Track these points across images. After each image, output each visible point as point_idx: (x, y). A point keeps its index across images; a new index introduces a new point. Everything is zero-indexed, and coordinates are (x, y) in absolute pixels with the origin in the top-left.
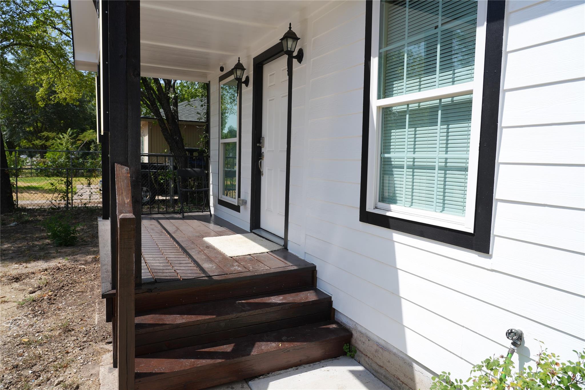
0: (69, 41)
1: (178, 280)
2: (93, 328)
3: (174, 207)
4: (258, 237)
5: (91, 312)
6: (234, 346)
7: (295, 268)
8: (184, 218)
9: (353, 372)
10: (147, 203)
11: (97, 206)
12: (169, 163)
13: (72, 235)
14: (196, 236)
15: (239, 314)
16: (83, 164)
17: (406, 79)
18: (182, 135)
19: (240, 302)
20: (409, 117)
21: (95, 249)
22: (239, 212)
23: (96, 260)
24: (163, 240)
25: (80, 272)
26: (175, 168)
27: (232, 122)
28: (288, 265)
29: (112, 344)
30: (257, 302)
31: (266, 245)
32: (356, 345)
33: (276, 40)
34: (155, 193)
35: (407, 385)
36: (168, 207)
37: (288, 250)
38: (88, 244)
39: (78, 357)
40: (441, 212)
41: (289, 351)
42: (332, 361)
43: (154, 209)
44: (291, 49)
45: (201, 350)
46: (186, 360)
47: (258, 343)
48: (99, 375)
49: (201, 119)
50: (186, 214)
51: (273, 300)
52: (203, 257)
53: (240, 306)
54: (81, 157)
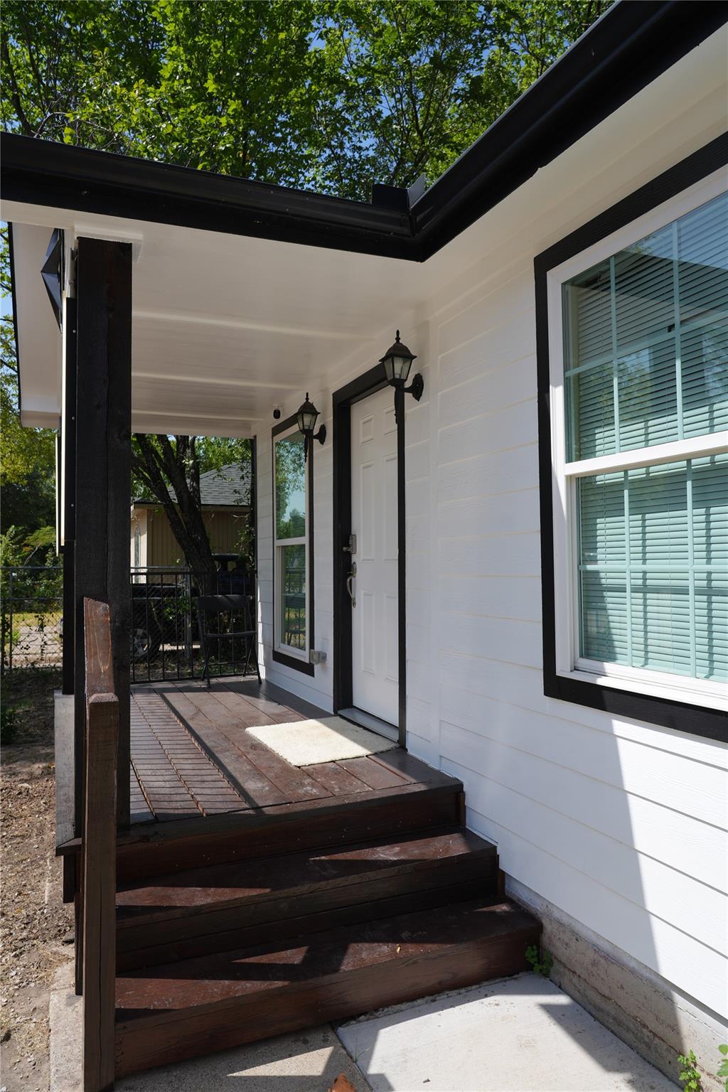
0: (12, 376)
1: (198, 817)
2: (40, 910)
3: (193, 665)
4: (349, 723)
5: (37, 878)
6: (308, 952)
7: (422, 788)
8: (210, 688)
9: (548, 1008)
10: (143, 659)
11: (54, 667)
12: (183, 583)
13: (9, 724)
14: (233, 724)
15: (316, 885)
16: (33, 588)
17: (620, 424)
18: (207, 533)
19: (318, 858)
20: (629, 493)
21: (48, 751)
22: (313, 676)
23: (49, 773)
24: (171, 734)
25: (19, 796)
26: (194, 592)
27: (296, 503)
28: (409, 783)
29: (73, 945)
30: (351, 858)
31: (365, 741)
32: (552, 949)
33: (374, 362)
34: (159, 640)
35: (664, 1041)
36: (182, 665)
37: (407, 750)
38: (37, 741)
39: (11, 972)
40: (707, 677)
41: (415, 963)
42: (504, 984)
43: (157, 670)
44: (400, 375)
45: (243, 961)
46: (214, 981)
47: (354, 944)
48: (48, 1010)
49: (241, 500)
50: (213, 681)
51: (382, 855)
52: (244, 769)
53: (317, 868)
54: (30, 576)
